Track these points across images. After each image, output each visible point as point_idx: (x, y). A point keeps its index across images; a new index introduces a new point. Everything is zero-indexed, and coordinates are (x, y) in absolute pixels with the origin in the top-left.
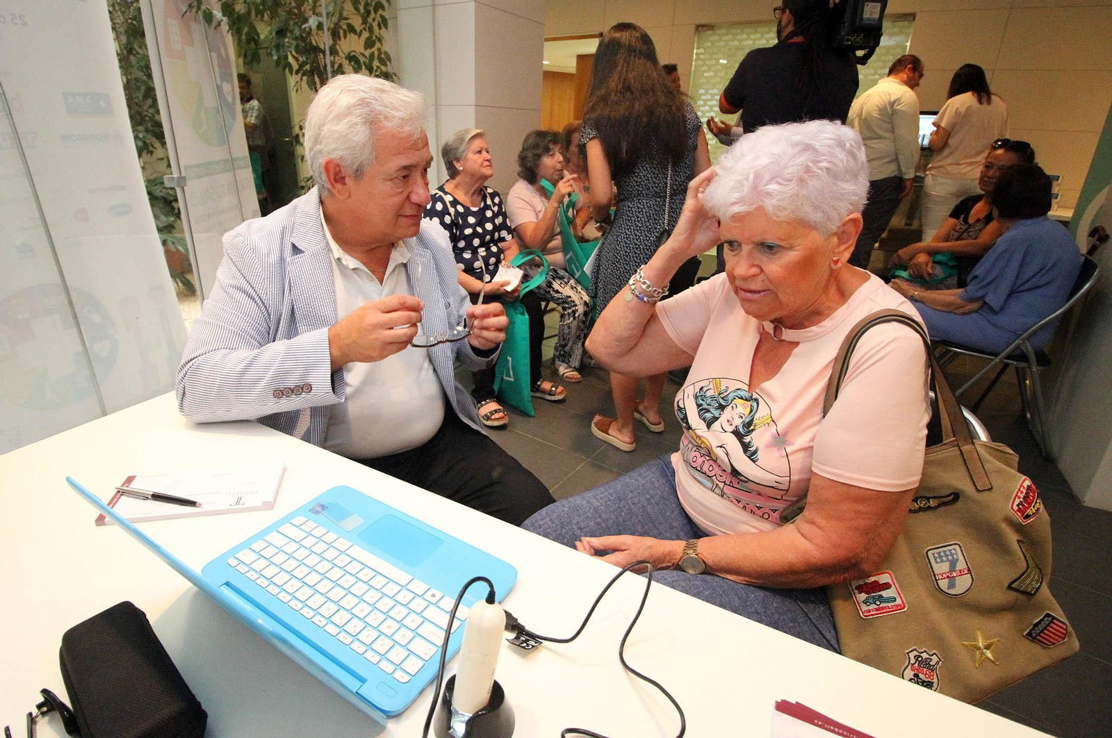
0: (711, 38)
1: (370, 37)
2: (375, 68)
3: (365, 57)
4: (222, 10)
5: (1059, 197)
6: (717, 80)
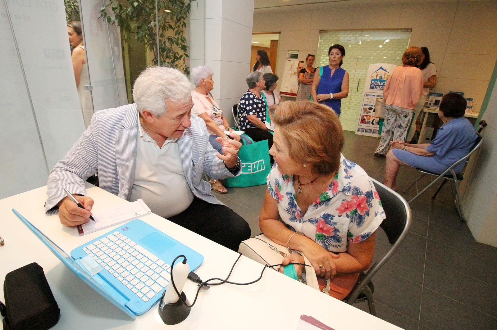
0: (326, 35)
1: (178, 30)
2: (179, 43)
3: (175, 39)
4: (116, 17)
5: (473, 108)
6: (328, 53)
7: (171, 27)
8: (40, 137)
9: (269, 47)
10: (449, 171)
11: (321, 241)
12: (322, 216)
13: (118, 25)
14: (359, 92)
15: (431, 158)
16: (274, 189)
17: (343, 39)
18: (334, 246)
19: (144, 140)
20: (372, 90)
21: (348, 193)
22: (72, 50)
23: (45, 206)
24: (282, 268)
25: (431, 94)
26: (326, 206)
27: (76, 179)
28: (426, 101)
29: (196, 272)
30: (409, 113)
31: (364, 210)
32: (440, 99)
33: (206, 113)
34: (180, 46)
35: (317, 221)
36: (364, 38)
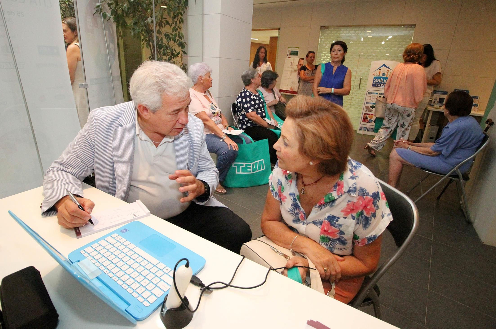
0: (327, 31)
1: (175, 27)
2: (177, 40)
3: (173, 35)
4: (111, 13)
5: (478, 106)
6: (329, 50)
7: (168, 23)
8: (34, 137)
9: (268, 43)
10: (454, 171)
11: (326, 243)
12: (326, 218)
13: (113, 21)
14: (361, 90)
15: (436, 158)
16: (276, 189)
17: (345, 35)
18: (340, 249)
19: (141, 139)
20: (374, 88)
21: (353, 194)
22: (66, 47)
23: (41, 207)
24: (286, 272)
25: (435, 92)
26: (331, 208)
27: (72, 179)
28: (430, 99)
29: (198, 276)
30: (411, 112)
31: (371, 212)
32: (445, 97)
33: (204, 112)
34: (178, 43)
35: (321, 223)
36: (366, 35)
